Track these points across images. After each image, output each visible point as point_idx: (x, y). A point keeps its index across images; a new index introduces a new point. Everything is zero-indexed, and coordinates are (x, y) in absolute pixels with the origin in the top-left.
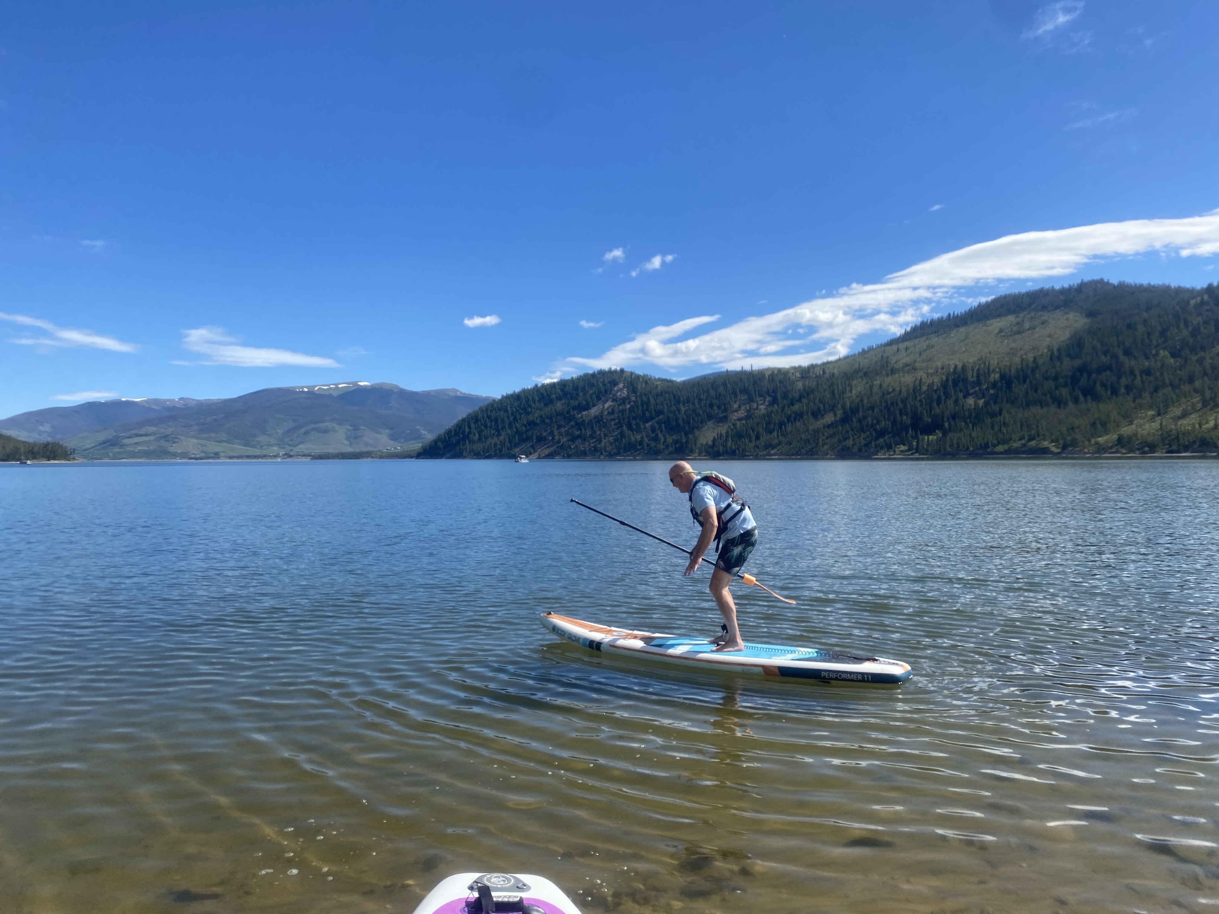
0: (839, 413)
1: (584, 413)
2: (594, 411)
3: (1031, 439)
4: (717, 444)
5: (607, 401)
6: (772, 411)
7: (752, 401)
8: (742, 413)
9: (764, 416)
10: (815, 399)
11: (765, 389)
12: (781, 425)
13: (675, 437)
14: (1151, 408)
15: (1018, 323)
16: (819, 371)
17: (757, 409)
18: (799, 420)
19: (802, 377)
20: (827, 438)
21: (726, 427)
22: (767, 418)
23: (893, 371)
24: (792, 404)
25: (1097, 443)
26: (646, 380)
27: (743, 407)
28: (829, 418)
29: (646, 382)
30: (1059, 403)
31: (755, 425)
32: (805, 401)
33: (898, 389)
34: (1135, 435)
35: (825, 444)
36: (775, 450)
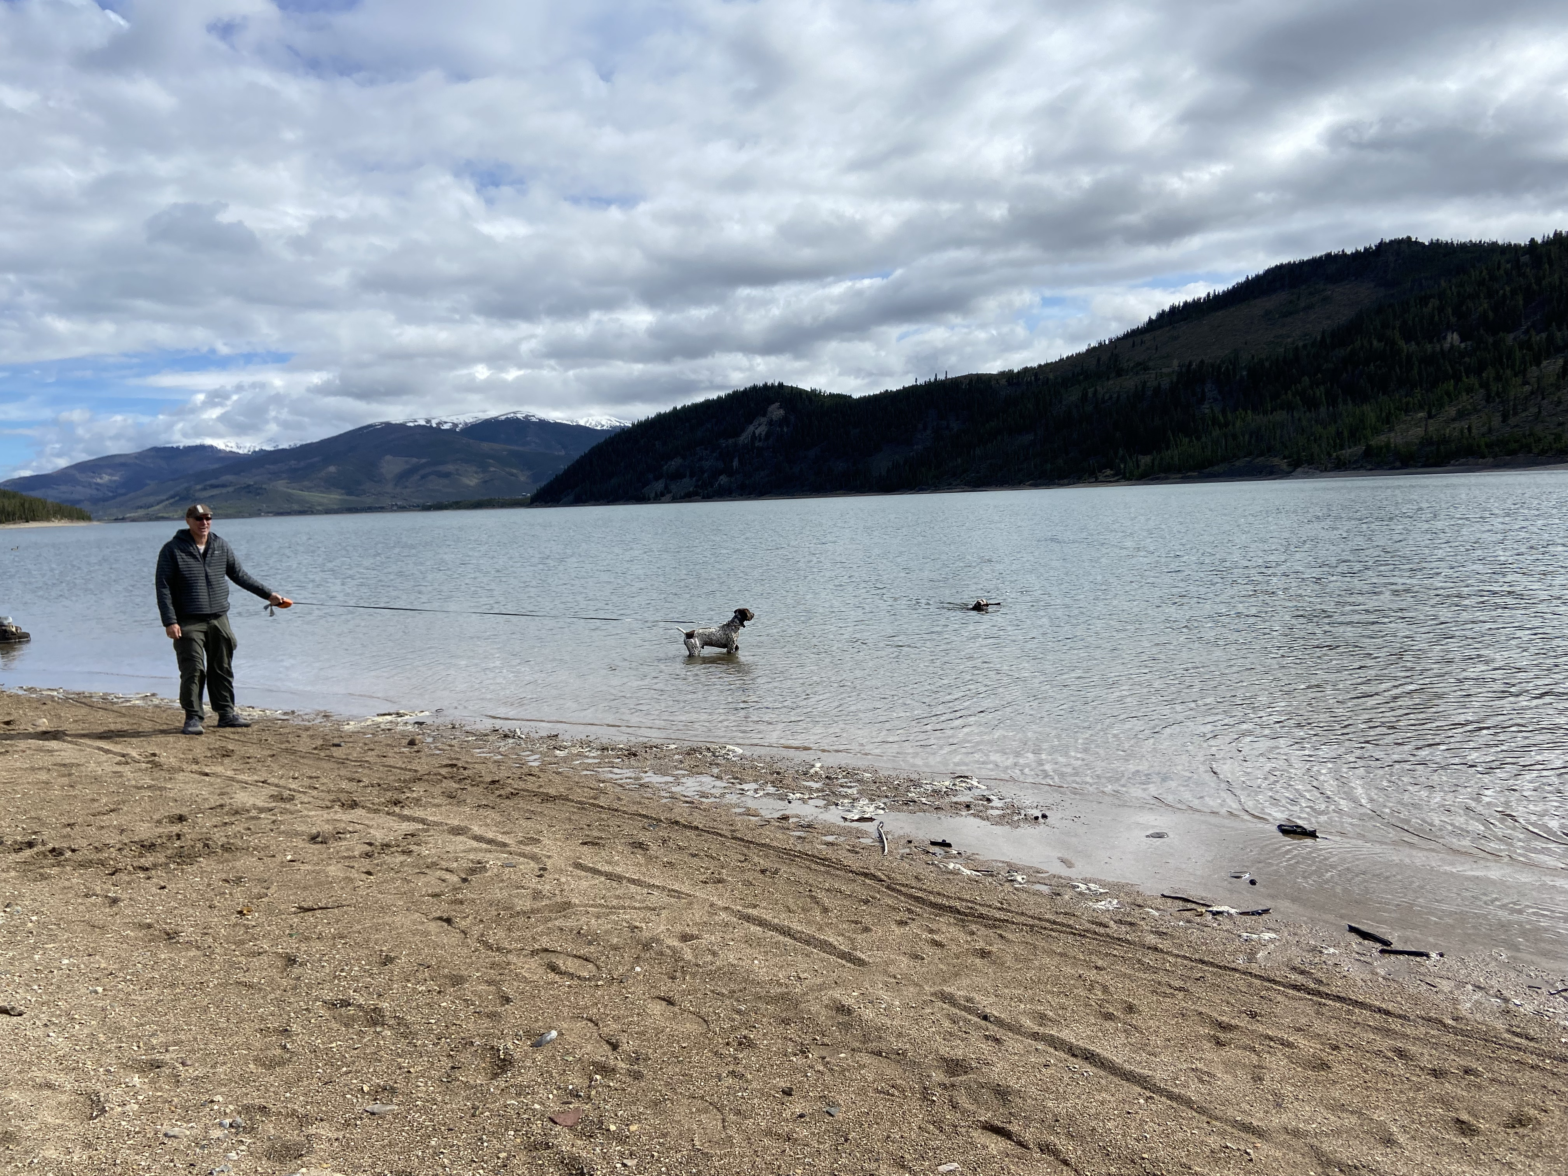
0: (1041, 430)
1: (730, 441)
2: (743, 438)
3: (1262, 454)
5: (759, 425)
6: (964, 431)
7: (942, 419)
8: (927, 435)
9: (952, 436)
10: (1015, 412)
11: (959, 403)
12: (970, 447)
13: (842, 468)
14: (1421, 408)
15: (1291, 302)
16: (1031, 377)
17: (947, 428)
18: (992, 441)
19: (1009, 385)
21: (904, 453)
22: (956, 440)
23: (1119, 373)
24: (989, 421)
25: (1338, 457)
26: (813, 396)
27: (930, 427)
28: (1029, 437)
29: (813, 399)
30: (1312, 404)
31: (941, 450)
32: (1003, 416)
33: (1115, 396)
34: (1388, 445)
36: (959, 481)
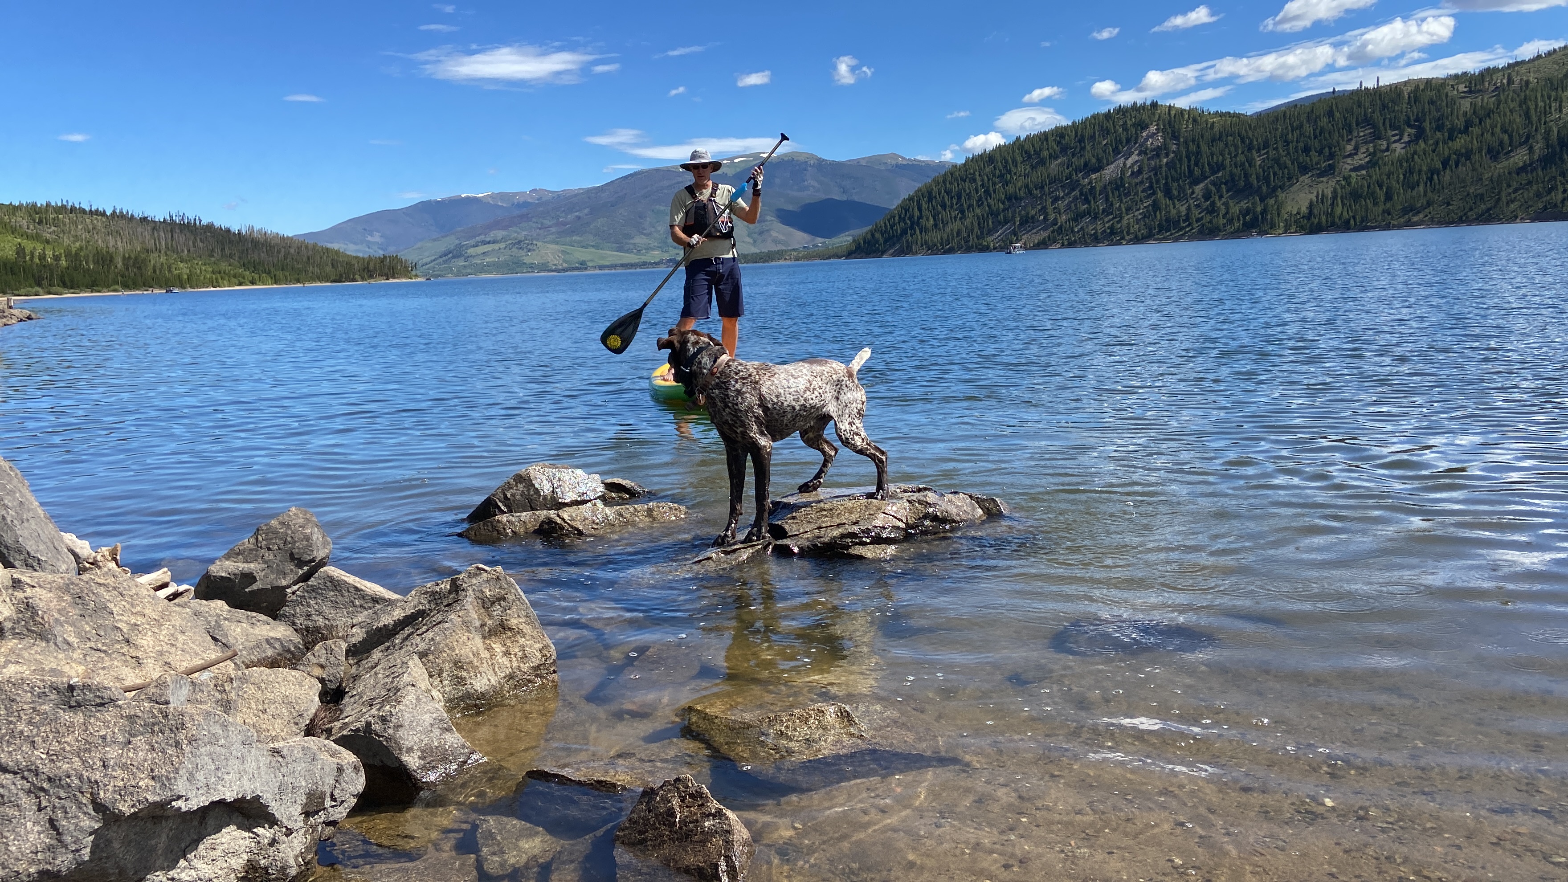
0: (1538, 146)
1: (1093, 176)
2: (1110, 172)
4: (1316, 211)
5: (1130, 154)
6: (1415, 153)
7: (1379, 138)
8: (1361, 158)
9: (1400, 161)
10: (1493, 127)
11: (1403, 117)
12: (1433, 172)
13: (1244, 204)
16: (1500, 80)
17: (1387, 150)
18: (1465, 165)
19: (1470, 92)
20: (1515, 191)
21: (1332, 183)
22: (1405, 164)
24: (1451, 138)
26: (1194, 116)
27: (1363, 150)
28: (1520, 157)
29: (1195, 121)
31: (1385, 178)
32: (1476, 130)
35: (1512, 201)
36: (1421, 216)
